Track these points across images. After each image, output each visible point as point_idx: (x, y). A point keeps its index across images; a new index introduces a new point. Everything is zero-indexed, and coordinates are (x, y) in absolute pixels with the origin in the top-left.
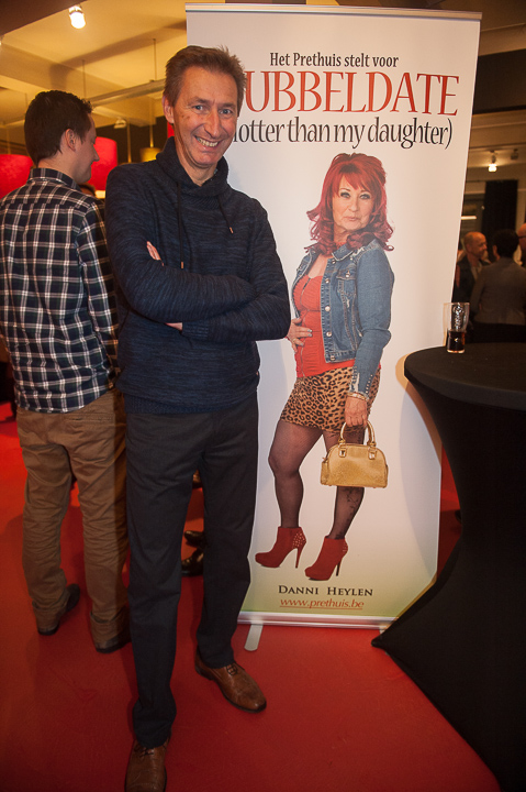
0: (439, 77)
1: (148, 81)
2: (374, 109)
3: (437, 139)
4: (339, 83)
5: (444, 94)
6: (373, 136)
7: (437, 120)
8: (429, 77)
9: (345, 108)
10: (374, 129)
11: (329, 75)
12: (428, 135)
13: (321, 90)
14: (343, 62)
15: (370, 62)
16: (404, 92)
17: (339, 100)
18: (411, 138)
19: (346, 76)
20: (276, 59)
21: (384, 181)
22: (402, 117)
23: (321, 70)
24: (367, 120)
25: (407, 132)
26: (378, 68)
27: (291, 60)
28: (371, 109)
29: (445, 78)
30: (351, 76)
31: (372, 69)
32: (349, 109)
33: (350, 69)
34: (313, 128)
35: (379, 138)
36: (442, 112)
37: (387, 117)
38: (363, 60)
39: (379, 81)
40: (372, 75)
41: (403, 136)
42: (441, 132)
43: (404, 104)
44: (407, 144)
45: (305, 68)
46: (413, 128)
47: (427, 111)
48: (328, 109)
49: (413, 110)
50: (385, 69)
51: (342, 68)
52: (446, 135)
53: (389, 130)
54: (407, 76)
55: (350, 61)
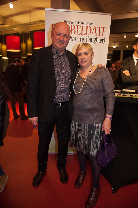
0: (102, 28)
1: (28, 22)
3: (101, 42)
4: (80, 28)
5: (103, 32)
6: (87, 41)
7: (101, 37)
8: (100, 28)
9: (81, 34)
10: (87, 39)
11: (77, 26)
12: (99, 41)
13: (76, 29)
14: (81, 23)
15: (87, 23)
16: (94, 31)
17: (80, 32)
18: (96, 41)
19: (81, 27)
22: (94, 36)
23: (76, 25)
24: (86, 37)
25: (95, 40)
26: (88, 25)
27: (69, 22)
28: (87, 34)
29: (103, 28)
30: (82, 26)
31: (87, 25)
32: (82, 34)
33: (82, 25)
34: (74, 38)
36: (103, 36)
37: (90, 36)
38: (85, 23)
39: (89, 28)
40: (87, 27)
41: (94, 41)
42: (102, 40)
43: (94, 33)
44: (95, 43)
45: (72, 24)
46: (96, 39)
47: (99, 35)
48: (77, 34)
49: (96, 35)
50: (90, 25)
51: (80, 25)
52: (104, 41)
53: (91, 39)
54: (95, 27)
55: (82, 23)
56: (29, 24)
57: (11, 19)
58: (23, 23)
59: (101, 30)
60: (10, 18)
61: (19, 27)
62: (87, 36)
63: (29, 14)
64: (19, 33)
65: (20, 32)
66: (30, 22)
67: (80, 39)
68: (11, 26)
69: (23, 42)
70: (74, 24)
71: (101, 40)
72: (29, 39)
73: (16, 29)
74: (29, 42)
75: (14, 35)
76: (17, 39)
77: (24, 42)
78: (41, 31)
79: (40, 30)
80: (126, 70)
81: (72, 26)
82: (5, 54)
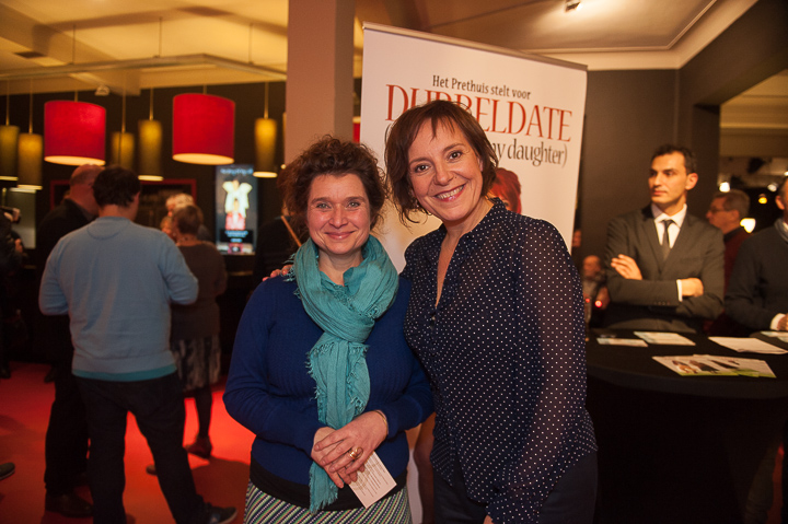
2: (513, 131)
3: (556, 159)
5: (562, 125)
7: (556, 145)
8: (551, 110)
11: (479, 100)
14: (490, 91)
15: (510, 93)
16: (535, 121)
18: (539, 158)
19: (492, 103)
20: (437, 80)
21: (519, 192)
27: (450, 84)
28: (510, 132)
29: (562, 112)
30: (495, 102)
31: (512, 99)
35: (516, 156)
36: (560, 139)
37: (523, 140)
40: (511, 104)
43: (534, 129)
44: (537, 163)
45: (460, 92)
46: (541, 150)
47: (550, 137)
50: (521, 100)
51: (489, 96)
52: (563, 156)
54: (537, 107)
55: (495, 90)
56: (153, 62)
57: (74, 40)
58: (120, 57)
60: (70, 34)
61: (101, 70)
62: (512, 137)
63: (155, 27)
64: (98, 93)
65: (102, 91)
66: (156, 57)
68: (71, 64)
69: (123, 130)
70: (466, 92)
72: (148, 118)
73: (87, 79)
74: (151, 133)
75: (79, 99)
76: (95, 114)
77: (127, 131)
78: (205, 93)
79: (197, 89)
80: (621, 256)
81: (459, 96)
82: (35, 172)
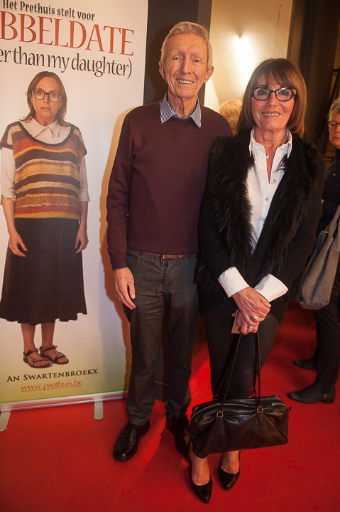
59: (118, 36)
67: (52, 60)
71: (119, 67)
